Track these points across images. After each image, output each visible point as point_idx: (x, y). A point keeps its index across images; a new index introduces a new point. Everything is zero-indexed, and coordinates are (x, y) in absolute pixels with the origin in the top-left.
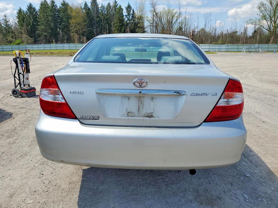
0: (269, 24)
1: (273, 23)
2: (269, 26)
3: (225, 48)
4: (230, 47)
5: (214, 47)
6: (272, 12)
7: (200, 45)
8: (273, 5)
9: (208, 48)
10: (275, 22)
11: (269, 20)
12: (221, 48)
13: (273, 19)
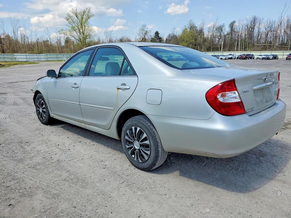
0: (79, 35)
1: (82, 34)
2: (79, 36)
3: (44, 57)
4: (49, 56)
5: (33, 57)
6: (79, 24)
7: (15, 54)
8: (79, 18)
9: (25, 57)
10: (84, 34)
11: (78, 31)
12: (39, 57)
13: (81, 31)
